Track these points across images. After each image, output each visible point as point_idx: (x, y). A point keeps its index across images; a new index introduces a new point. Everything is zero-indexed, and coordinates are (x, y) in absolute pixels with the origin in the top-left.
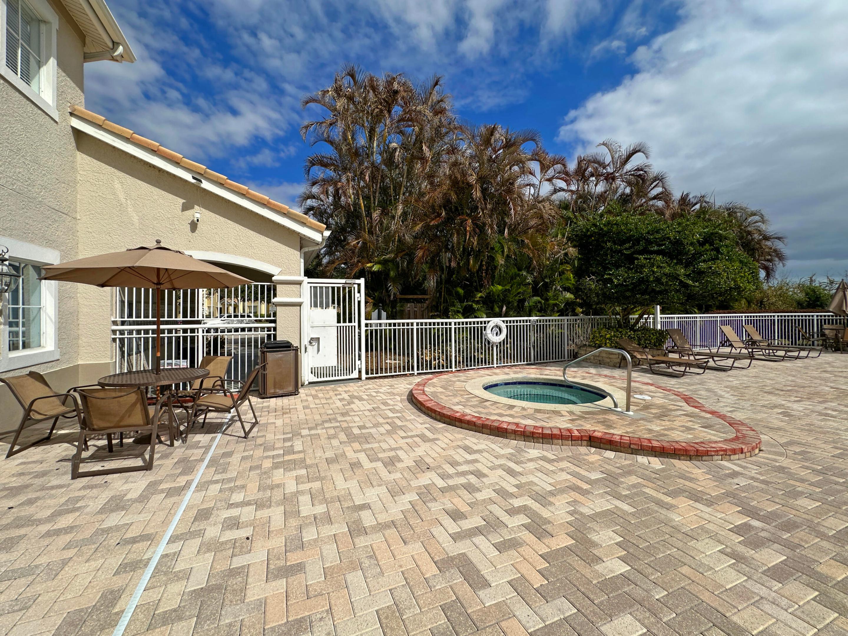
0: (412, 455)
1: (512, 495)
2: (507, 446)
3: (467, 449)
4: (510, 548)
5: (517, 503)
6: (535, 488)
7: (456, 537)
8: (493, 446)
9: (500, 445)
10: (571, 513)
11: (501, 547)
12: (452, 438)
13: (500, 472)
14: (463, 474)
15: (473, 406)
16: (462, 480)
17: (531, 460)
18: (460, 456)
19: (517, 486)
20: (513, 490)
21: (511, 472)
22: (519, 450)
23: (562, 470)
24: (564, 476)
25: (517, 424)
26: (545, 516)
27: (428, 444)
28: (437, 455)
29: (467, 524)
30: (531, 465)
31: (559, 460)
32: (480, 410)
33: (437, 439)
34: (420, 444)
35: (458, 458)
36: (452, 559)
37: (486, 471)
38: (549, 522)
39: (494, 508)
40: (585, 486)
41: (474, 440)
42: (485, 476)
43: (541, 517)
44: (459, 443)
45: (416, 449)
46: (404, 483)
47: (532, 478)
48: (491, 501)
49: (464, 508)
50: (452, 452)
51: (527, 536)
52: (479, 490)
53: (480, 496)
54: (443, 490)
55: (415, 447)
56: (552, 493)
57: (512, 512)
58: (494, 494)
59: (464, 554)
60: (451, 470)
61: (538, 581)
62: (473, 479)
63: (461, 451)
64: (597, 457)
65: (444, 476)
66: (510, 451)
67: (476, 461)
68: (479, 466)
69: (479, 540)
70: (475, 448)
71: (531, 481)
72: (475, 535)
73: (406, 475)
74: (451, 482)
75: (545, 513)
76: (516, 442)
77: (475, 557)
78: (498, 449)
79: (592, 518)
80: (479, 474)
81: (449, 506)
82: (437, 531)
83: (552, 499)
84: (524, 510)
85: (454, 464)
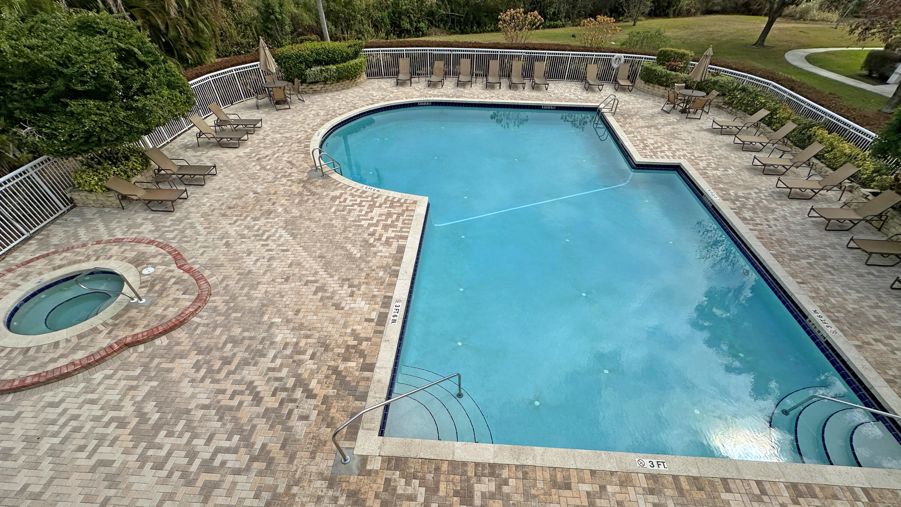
0: (15, 438)
1: (102, 417)
2: (77, 383)
3: (52, 405)
4: (115, 442)
5: (106, 419)
6: (112, 403)
7: (89, 457)
8: (68, 389)
9: (72, 385)
10: (133, 405)
11: (111, 445)
12: (30, 403)
13: (87, 406)
14: (65, 424)
15: (21, 364)
16: (68, 429)
17: (99, 384)
18: (52, 413)
19: (101, 409)
20: (100, 413)
21: (93, 402)
22: (88, 381)
23: (120, 379)
24: (123, 383)
25: (73, 363)
26: (122, 415)
27: (18, 422)
28: (35, 425)
29: (90, 448)
30: (101, 388)
31: (116, 371)
32: (32, 364)
33: (20, 413)
34: (12, 427)
35: (52, 417)
36: (95, 465)
37: (77, 412)
38: (126, 417)
39: (96, 431)
40: (134, 383)
41: (51, 393)
42: (79, 416)
43: (120, 418)
44: (42, 404)
45: (13, 433)
46: (34, 459)
47: (106, 398)
48: (94, 428)
49: (82, 442)
50: (42, 416)
51: (120, 431)
52: (82, 427)
53: (85, 430)
54: (62, 443)
55: (10, 432)
56: (121, 400)
57: (107, 425)
58: (92, 423)
59: (98, 460)
60: (56, 428)
61: (131, 444)
62: (74, 423)
63: (49, 410)
64: (135, 355)
65: (55, 435)
66: (83, 385)
67: (65, 410)
68: (70, 412)
69: (101, 449)
70: (57, 400)
71: (107, 400)
72: (97, 449)
73: (29, 454)
74: (62, 435)
75: (122, 414)
76: (81, 374)
77: (102, 457)
78: (72, 390)
79: (143, 401)
80: (75, 417)
81: (73, 447)
82: (78, 463)
83: (122, 404)
84: (112, 420)
85: (53, 422)
